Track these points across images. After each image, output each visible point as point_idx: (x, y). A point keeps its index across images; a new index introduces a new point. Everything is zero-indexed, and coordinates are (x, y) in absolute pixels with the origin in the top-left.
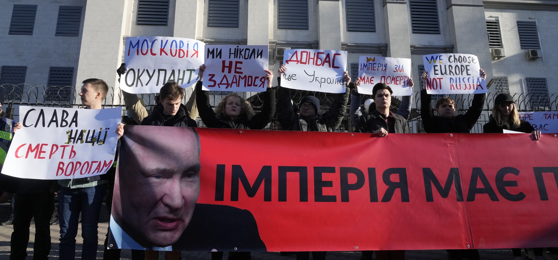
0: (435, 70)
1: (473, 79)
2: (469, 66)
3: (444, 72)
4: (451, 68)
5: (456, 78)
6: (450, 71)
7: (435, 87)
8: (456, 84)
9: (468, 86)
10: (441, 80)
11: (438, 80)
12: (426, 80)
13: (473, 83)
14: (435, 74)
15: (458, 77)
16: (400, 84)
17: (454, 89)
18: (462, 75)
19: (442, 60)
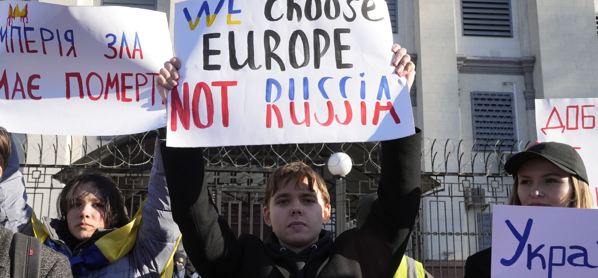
0: (208, 53)
1: (363, 82)
2: (347, 31)
3: (242, 56)
4: (272, 41)
5: (292, 80)
6: (270, 55)
7: (204, 120)
8: (292, 105)
9: (340, 111)
10: (229, 88)
11: (216, 92)
12: (170, 92)
13: (363, 96)
14: (207, 67)
15: (298, 74)
16: (138, 100)
17: (281, 124)
18: (317, 65)
19: (239, 11)
